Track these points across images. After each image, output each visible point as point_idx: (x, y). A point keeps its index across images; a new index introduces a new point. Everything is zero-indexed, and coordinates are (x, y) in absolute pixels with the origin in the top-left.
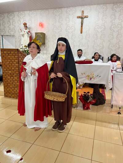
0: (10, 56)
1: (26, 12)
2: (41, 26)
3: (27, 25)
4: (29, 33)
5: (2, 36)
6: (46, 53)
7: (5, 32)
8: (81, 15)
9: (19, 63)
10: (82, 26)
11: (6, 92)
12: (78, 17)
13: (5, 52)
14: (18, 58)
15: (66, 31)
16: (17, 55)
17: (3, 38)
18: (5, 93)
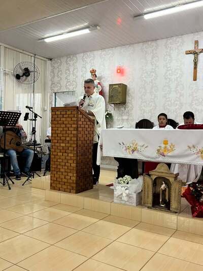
0: (64, 119)
1: (95, 53)
2: (120, 72)
3: (96, 73)
4: (99, 86)
5: (55, 93)
6: (127, 119)
7: (61, 87)
8: (194, 49)
9: (77, 130)
10: (195, 68)
11: (54, 180)
12: (188, 53)
13: (57, 113)
14: (77, 121)
15: (166, 79)
16: (75, 116)
17: (57, 97)
18: (52, 182)
